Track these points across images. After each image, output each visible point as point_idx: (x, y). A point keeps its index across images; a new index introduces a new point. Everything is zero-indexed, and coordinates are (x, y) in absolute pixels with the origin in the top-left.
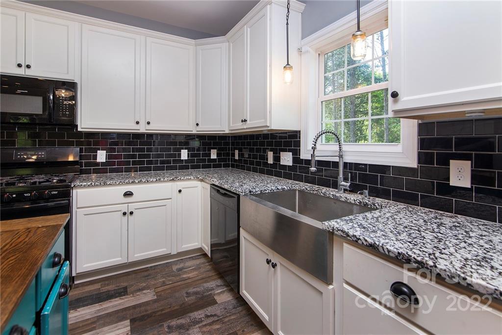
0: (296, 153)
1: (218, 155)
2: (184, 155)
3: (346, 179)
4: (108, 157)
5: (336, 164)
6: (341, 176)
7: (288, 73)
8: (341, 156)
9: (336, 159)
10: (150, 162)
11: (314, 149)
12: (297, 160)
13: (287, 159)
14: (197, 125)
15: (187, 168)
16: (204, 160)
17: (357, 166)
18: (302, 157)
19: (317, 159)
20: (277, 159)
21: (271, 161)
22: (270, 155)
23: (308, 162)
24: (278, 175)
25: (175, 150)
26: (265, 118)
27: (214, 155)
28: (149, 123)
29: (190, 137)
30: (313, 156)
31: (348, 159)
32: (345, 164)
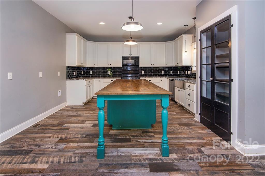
1: (173, 73)
2: (163, 72)
4: (144, 73)
10: (147, 74)
14: (166, 64)
15: (163, 76)
16: (168, 74)
20: (188, 73)
21: (186, 73)
25: (160, 71)
27: (171, 72)
28: (154, 64)
29: (164, 68)
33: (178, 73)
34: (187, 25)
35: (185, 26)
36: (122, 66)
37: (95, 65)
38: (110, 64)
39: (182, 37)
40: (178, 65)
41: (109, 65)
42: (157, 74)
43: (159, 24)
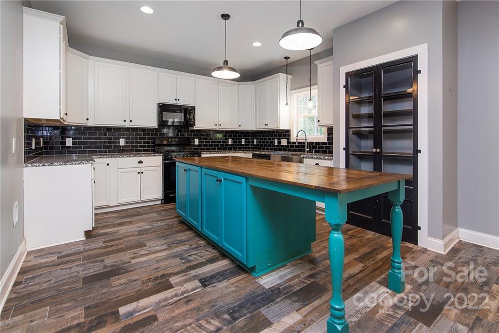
0: (288, 139)
1: (245, 142)
3: (308, 148)
4: (199, 142)
5: (304, 143)
6: (306, 147)
7: (287, 107)
8: (306, 140)
9: (304, 141)
11: (297, 136)
12: (289, 142)
13: (284, 142)
17: (312, 143)
18: (291, 141)
19: (299, 141)
20: (279, 142)
21: (276, 143)
22: (276, 141)
23: (295, 143)
24: (280, 150)
25: (226, 139)
26: (278, 124)
28: (220, 125)
30: (297, 139)
31: (309, 141)
32: (307, 143)
33: (253, 142)
34: (289, 58)
35: (285, 58)
36: (158, 125)
37: (88, 119)
38: (131, 121)
39: (278, 77)
40: (266, 127)
41: (128, 121)
42: (221, 145)
43: (257, 44)
